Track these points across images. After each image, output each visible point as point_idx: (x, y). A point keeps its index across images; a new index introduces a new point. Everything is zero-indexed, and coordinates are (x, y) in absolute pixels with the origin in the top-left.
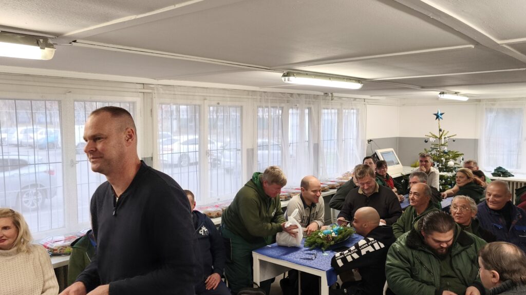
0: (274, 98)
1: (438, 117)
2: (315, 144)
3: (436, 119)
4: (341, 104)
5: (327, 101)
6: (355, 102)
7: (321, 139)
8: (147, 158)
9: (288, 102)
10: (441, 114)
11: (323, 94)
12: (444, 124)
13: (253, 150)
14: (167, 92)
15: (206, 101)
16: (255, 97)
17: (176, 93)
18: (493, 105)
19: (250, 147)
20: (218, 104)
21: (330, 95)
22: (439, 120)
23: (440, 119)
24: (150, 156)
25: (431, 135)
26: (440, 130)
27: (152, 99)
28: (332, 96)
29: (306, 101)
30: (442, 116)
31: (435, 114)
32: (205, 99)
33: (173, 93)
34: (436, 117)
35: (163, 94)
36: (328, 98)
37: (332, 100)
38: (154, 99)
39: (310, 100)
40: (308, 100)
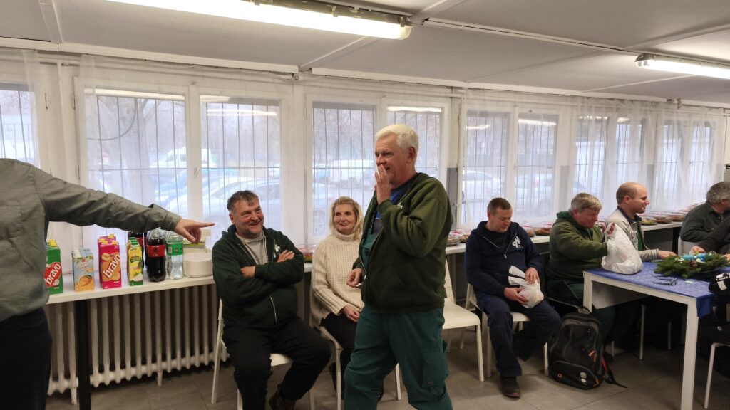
0: (599, 106)
2: (649, 166)
4: (690, 115)
5: (670, 110)
6: (709, 113)
7: (659, 160)
8: (452, 169)
9: (617, 110)
11: (665, 100)
13: (568, 167)
14: (477, 97)
15: (516, 108)
16: (575, 104)
17: (486, 98)
19: (565, 164)
20: (531, 111)
21: (676, 102)
24: (455, 166)
27: (460, 105)
28: (678, 104)
29: (641, 110)
32: (515, 106)
33: (482, 98)
35: (472, 99)
36: (672, 106)
37: (678, 108)
38: (463, 105)
39: (648, 108)
40: (644, 108)
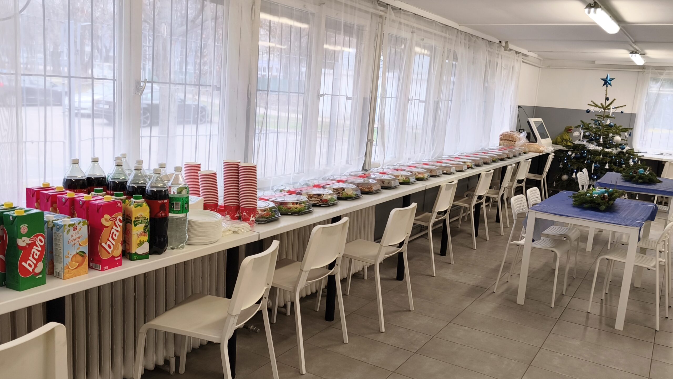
1: (606, 82)
3: (604, 85)
10: (611, 80)
11: (497, 41)
12: (612, 92)
15: (414, 34)
18: (661, 74)
22: (607, 86)
23: (609, 86)
25: (594, 104)
26: (607, 99)
30: (612, 82)
31: (602, 79)
34: (603, 82)
36: (500, 48)
